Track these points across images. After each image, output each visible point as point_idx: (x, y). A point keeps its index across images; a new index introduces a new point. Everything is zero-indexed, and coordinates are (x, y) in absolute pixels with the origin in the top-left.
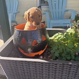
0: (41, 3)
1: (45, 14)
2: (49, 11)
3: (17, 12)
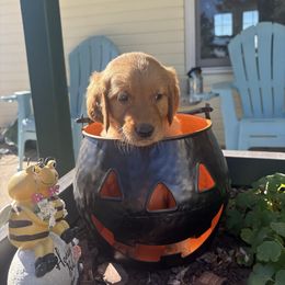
0: (203, 57)
1: (217, 95)
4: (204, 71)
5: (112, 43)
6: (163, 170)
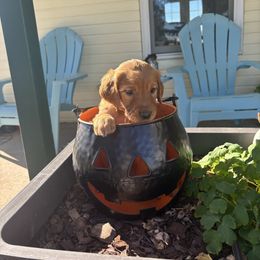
0: (157, 45)
1: (171, 78)
2: (182, 70)
3: (80, 75)
4: (159, 57)
5: (76, 34)
6: (139, 147)
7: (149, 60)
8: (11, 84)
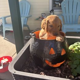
0: (54, 7)
2: (62, 15)
5: (28, 2)
7: (51, 12)
8: (10, 17)
